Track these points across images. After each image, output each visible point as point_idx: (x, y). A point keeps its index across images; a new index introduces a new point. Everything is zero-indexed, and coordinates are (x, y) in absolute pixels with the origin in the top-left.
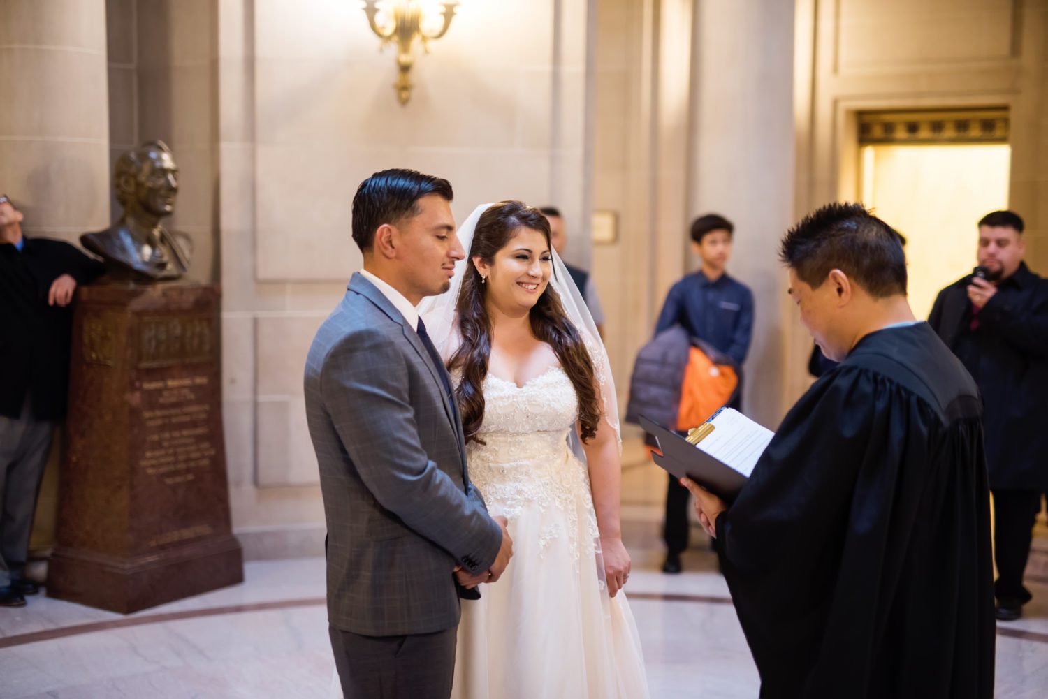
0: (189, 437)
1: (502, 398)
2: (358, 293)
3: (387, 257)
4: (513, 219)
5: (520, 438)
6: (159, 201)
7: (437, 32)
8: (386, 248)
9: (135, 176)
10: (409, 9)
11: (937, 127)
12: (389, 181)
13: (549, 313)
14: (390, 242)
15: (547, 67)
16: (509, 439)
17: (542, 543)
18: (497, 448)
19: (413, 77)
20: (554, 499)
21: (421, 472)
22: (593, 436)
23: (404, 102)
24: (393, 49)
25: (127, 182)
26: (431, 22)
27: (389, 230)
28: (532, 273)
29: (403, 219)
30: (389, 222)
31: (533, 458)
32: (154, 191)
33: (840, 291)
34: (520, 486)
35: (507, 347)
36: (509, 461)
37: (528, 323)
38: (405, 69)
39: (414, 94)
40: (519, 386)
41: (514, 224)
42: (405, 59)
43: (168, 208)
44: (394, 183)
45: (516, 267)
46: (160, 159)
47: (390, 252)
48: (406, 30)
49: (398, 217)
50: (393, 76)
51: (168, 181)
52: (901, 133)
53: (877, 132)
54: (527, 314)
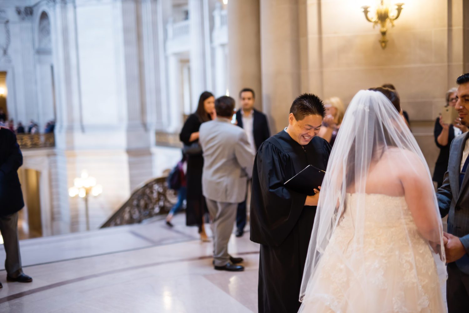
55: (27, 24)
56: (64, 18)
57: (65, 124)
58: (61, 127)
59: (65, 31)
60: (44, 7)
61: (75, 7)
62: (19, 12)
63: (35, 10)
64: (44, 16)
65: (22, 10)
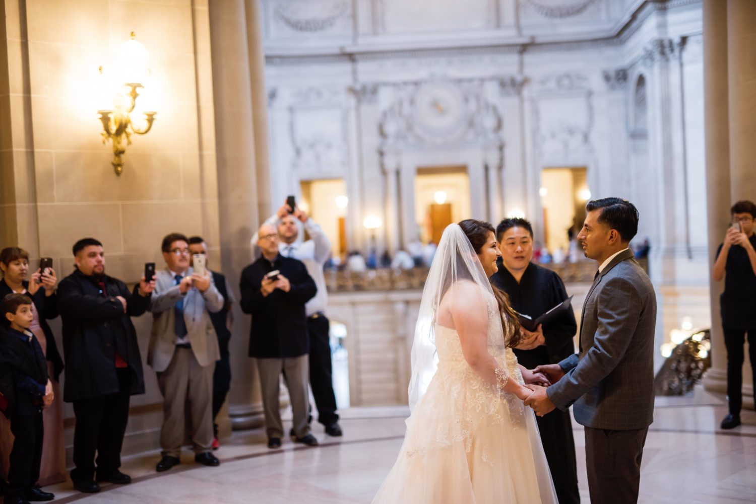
55: (618, 95)
56: (666, 83)
57: (663, 245)
58: (658, 248)
59: (666, 102)
60: (641, 69)
61: (681, 65)
62: (607, 78)
63: (629, 72)
64: (641, 80)
65: (612, 74)
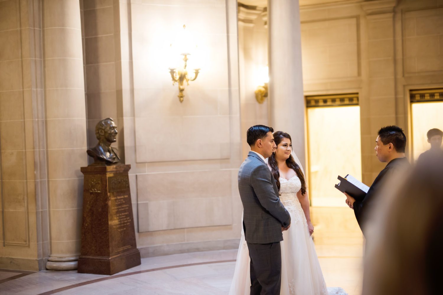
0: (123, 215)
1: (284, 183)
2: (253, 156)
3: (259, 147)
4: (281, 136)
5: (288, 194)
6: (112, 137)
7: (193, 79)
8: (259, 145)
9: (104, 130)
10: (183, 71)
11: (334, 101)
12: (260, 128)
13: (291, 161)
14: (260, 144)
15: (227, 88)
16: (285, 195)
17: (296, 222)
18: (282, 197)
19: (184, 93)
20: (297, 211)
21: (277, 200)
22: (305, 193)
23: (181, 101)
24: (177, 84)
25: (101, 132)
26: (190, 75)
27: (260, 141)
28: (288, 150)
29: (264, 138)
30: (260, 139)
31: (291, 199)
32: (110, 134)
33: (390, 148)
34: (289, 207)
35: (282, 170)
36: (286, 200)
37: (286, 164)
38: (181, 90)
39: (185, 99)
40: (288, 180)
41: (282, 137)
42: (182, 87)
43: (115, 140)
44: (261, 129)
45: (284, 148)
46: (111, 124)
47: (260, 146)
48: (182, 78)
49: (263, 137)
50: (178, 93)
51: (115, 131)
52: (321, 103)
53: (313, 103)
54: (285, 161)
